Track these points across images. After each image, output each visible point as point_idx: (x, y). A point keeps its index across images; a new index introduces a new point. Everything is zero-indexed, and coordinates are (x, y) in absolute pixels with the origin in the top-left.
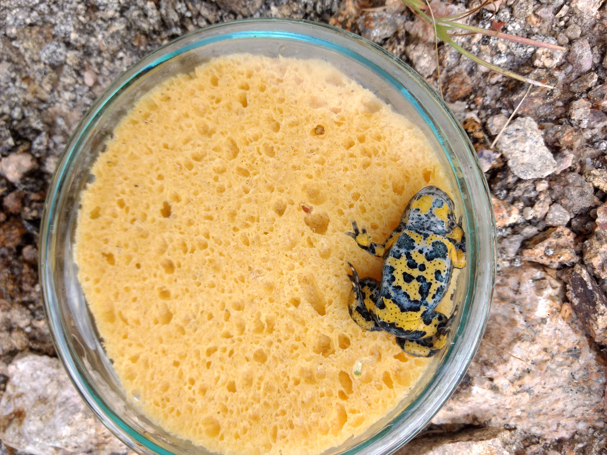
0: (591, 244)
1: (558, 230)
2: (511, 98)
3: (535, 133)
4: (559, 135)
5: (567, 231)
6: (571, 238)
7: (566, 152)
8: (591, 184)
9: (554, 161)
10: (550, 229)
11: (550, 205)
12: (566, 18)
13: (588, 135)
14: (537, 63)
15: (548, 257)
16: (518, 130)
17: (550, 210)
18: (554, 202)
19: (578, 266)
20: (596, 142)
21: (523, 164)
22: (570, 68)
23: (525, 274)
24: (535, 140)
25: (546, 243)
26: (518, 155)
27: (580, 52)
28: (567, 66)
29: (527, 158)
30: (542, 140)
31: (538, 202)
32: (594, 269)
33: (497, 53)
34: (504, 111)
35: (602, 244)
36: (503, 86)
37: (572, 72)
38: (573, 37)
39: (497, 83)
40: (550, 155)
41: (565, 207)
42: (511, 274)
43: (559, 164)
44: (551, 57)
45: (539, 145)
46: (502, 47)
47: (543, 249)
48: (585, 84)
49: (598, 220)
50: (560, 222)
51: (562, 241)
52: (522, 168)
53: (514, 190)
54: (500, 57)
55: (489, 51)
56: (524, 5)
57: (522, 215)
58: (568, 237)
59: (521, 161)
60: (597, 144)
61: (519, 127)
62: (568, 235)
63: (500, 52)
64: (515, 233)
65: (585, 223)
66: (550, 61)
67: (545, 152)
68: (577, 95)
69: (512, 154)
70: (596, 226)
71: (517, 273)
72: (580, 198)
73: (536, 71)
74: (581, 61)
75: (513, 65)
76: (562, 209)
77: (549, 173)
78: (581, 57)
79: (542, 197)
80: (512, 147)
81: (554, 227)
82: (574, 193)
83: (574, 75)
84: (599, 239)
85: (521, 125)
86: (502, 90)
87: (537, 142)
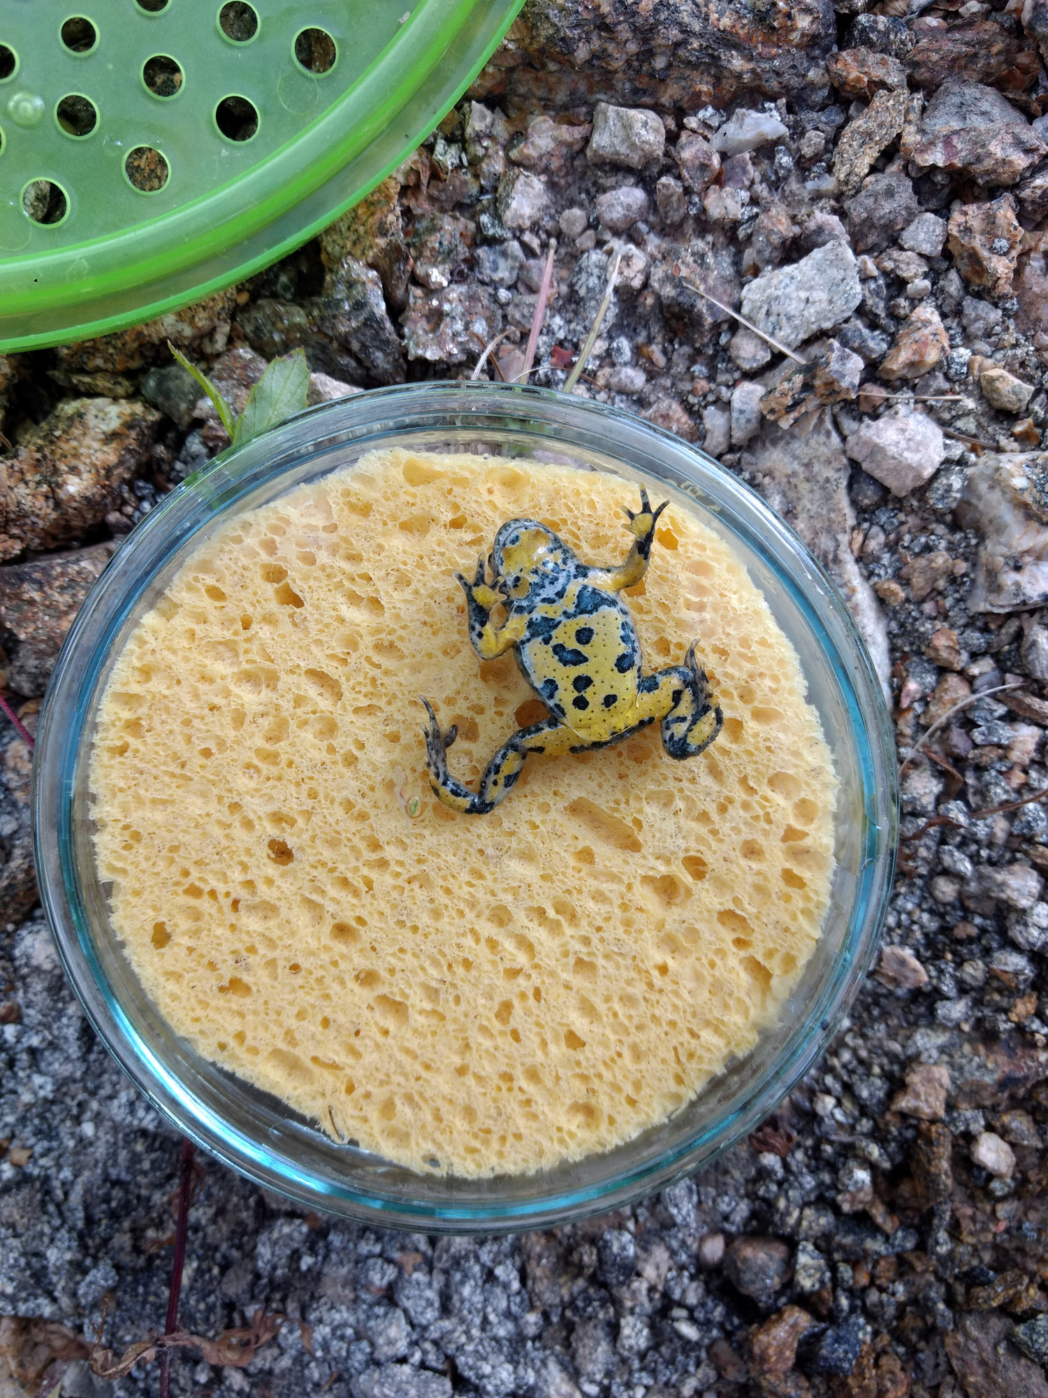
0: (987, 172)
1: (955, 232)
2: (708, 326)
3: (775, 281)
4: (775, 239)
5: (957, 217)
6: (972, 209)
7: (812, 225)
8: (868, 179)
9: (829, 246)
10: (950, 246)
11: (902, 249)
12: (544, 236)
13: (762, 190)
14: (637, 283)
15: (1011, 247)
16: (768, 314)
17: (912, 250)
18: (895, 242)
19: (1026, 193)
20: (776, 173)
21: (831, 302)
22: (643, 227)
23: (1035, 289)
24: (787, 281)
25: (985, 253)
26: (812, 310)
27: (619, 209)
28: (638, 230)
29: (820, 295)
30: (788, 269)
31: (899, 272)
32: (1031, 165)
33: (608, 356)
34: (723, 340)
35: (989, 154)
36: (671, 342)
37: (646, 222)
38: (584, 222)
39: (665, 352)
40: (817, 254)
41: (908, 222)
42: (1033, 316)
43: (835, 237)
44: (627, 259)
45: (796, 273)
46: (600, 346)
47: (995, 258)
48: (675, 199)
49: (941, 164)
50: (939, 230)
51: (976, 224)
52: (840, 303)
53: (877, 316)
54: (619, 350)
55: (607, 370)
56: (526, 311)
57: (921, 300)
58: (969, 215)
59: (824, 305)
60: (782, 173)
61: (764, 311)
62: (966, 214)
63: (608, 352)
64: (958, 312)
65: (935, 184)
66: (634, 260)
67: (810, 263)
68: (693, 212)
69: (810, 323)
70: (951, 165)
71: (1031, 304)
72: (897, 197)
73: (656, 285)
74: (635, 207)
76: (912, 227)
77: (850, 253)
78: (629, 208)
79: (889, 265)
80: (797, 322)
81: (948, 239)
82: (887, 207)
83: (651, 218)
84: (979, 159)
85: (762, 305)
86: (681, 344)
87: (792, 277)
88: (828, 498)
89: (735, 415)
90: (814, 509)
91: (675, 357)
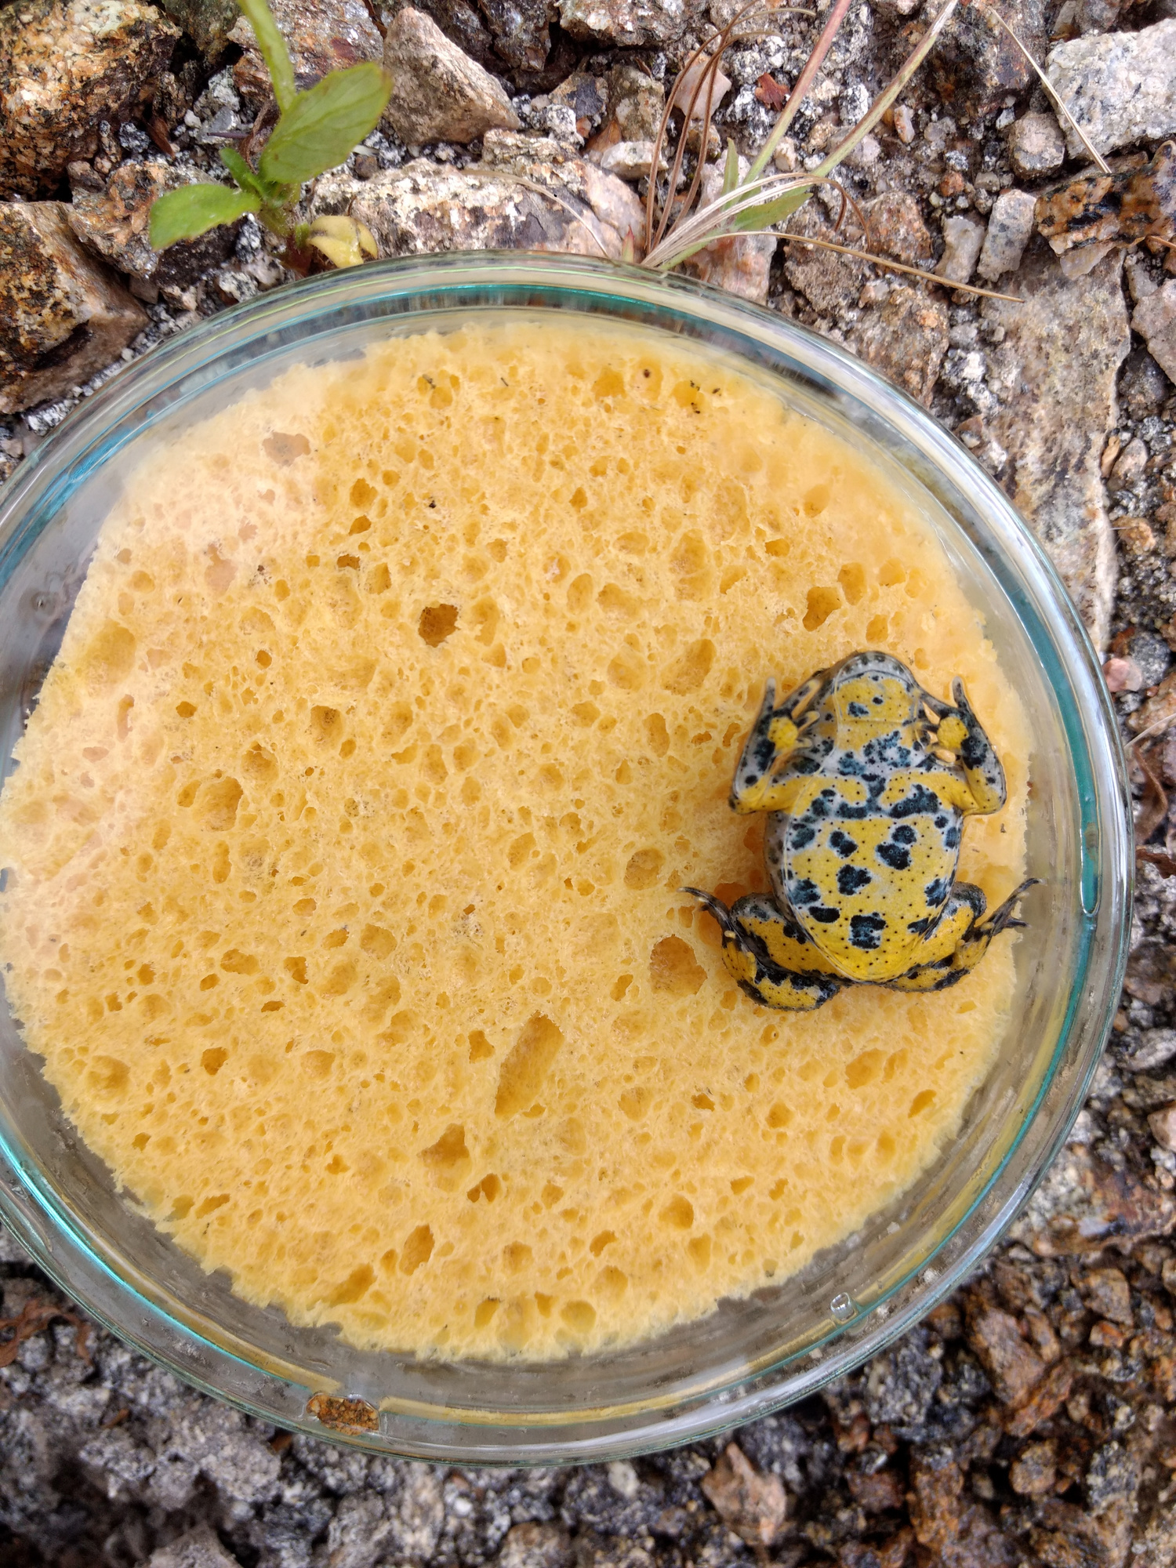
2: (989, 91)
3: (1102, 48)
16: (1079, 92)
21: (1169, 99)
24: (1119, 52)
26: (1140, 105)
29: (1157, 85)
30: (1122, 36)
33: (836, 106)
34: (1003, 121)
36: (928, 109)
39: (916, 121)
40: (1167, 26)
45: (1133, 45)
46: (828, 89)
54: (853, 100)
55: (830, 126)
59: (1161, 101)
61: (1075, 86)
63: (835, 99)
69: (1132, 122)
75: (873, 73)
80: (1115, 117)
85: (1073, 79)
86: (941, 115)
87: (1126, 50)
88: (1088, 380)
89: (993, 229)
90: (1064, 393)
91: (929, 132)
